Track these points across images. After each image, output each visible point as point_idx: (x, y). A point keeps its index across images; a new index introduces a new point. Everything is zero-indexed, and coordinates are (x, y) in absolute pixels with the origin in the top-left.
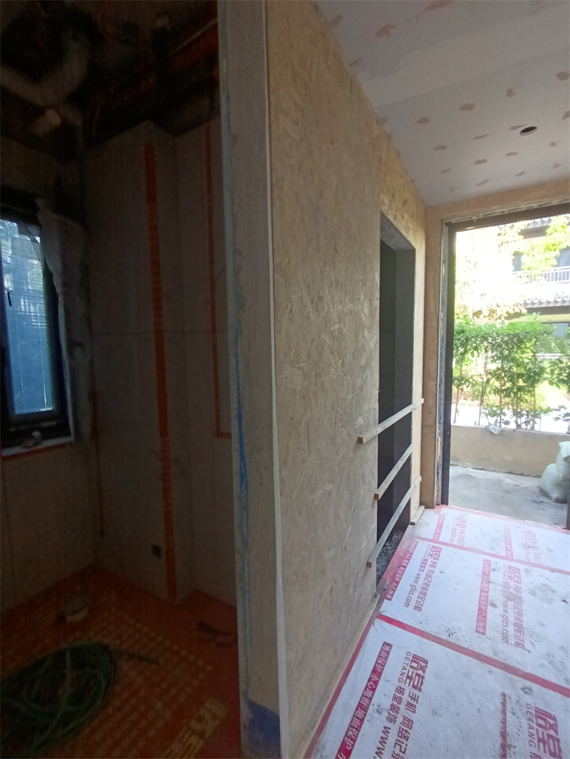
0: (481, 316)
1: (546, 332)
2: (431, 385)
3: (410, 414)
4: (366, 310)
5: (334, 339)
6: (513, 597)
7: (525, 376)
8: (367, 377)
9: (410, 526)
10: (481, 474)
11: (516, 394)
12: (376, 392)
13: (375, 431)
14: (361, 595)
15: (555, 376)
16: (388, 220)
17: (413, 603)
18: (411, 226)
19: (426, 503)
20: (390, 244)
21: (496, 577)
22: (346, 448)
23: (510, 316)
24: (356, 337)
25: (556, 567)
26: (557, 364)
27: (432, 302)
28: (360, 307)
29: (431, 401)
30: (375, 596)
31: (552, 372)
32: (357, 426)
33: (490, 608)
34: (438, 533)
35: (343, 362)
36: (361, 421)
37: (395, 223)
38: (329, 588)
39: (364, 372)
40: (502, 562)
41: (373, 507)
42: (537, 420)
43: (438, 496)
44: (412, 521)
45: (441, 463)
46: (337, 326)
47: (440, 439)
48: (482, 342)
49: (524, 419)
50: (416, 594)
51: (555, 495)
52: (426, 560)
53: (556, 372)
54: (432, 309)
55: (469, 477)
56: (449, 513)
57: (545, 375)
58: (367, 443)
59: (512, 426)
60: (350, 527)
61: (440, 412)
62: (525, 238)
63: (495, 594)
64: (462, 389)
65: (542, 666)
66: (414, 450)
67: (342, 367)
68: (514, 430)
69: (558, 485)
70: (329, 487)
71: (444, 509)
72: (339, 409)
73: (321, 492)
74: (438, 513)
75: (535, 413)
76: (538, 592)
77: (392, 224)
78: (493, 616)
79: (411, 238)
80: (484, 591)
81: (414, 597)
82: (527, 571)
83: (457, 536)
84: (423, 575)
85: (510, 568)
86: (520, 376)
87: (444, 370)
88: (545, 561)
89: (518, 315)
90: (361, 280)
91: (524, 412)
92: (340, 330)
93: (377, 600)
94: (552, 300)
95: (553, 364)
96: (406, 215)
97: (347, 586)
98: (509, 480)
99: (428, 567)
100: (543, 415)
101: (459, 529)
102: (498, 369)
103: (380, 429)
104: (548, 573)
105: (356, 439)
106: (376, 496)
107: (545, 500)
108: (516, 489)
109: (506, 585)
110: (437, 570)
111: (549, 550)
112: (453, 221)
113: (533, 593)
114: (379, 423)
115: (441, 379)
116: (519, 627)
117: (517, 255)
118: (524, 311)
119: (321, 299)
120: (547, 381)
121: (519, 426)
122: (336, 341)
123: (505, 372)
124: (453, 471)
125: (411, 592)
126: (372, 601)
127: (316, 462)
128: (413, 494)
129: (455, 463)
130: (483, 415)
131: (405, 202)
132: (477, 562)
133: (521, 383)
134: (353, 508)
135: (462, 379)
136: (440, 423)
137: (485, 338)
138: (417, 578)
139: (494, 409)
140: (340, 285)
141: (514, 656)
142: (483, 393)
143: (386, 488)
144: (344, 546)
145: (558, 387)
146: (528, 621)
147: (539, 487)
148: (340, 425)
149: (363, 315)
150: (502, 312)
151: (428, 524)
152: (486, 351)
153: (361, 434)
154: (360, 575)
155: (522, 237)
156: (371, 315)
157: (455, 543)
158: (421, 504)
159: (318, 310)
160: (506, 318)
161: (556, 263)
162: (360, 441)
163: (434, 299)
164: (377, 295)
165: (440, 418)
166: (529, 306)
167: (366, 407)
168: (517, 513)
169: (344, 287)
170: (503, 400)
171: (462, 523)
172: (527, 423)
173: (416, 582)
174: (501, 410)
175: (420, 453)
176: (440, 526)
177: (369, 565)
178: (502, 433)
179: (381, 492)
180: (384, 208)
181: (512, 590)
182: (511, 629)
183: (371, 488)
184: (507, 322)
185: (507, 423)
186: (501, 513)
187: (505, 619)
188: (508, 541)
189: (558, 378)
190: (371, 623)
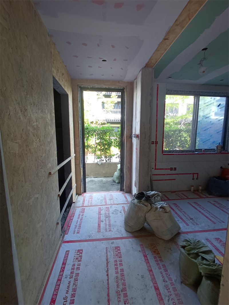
0: (93, 123)
1: (112, 130)
2: (77, 148)
3: (70, 160)
4: (49, 117)
5: (34, 129)
6: (108, 217)
7: (107, 144)
8: (51, 146)
9: (73, 204)
10: (96, 179)
11: (105, 150)
12: (56, 152)
13: (56, 169)
14: (55, 237)
15: (115, 144)
16: (56, 80)
17: (76, 232)
18: (66, 85)
19: (78, 194)
20: (58, 90)
21: (103, 212)
22: (43, 177)
23: (102, 124)
24: (45, 129)
25: (118, 203)
26: (116, 140)
27: (76, 116)
28: (46, 116)
29: (78, 155)
30: (61, 235)
31: (114, 143)
32: (48, 168)
33: (101, 223)
34: (83, 203)
35: (39, 139)
36: (50, 165)
37: (59, 82)
38: (40, 239)
39: (50, 144)
40: (104, 206)
41: (58, 200)
42: (111, 159)
43: (82, 190)
44: (73, 202)
45: (83, 177)
46: (35, 124)
47: (82, 169)
48: (94, 133)
49: (108, 159)
50: (77, 228)
51: (117, 181)
52: (80, 214)
53: (116, 143)
54: (76, 119)
55: (92, 181)
56: (87, 195)
57: (113, 144)
58: (53, 174)
59: (105, 161)
60: (48, 211)
61: (81, 159)
62: (105, 98)
63: (103, 218)
64: (88, 150)
65: (116, 234)
66: (73, 174)
67: (39, 142)
68: (105, 163)
69: (117, 178)
70: (37, 196)
71: (85, 194)
72: (39, 161)
73: (33, 199)
74: (83, 196)
75: (111, 156)
76: (114, 213)
77: (58, 82)
78: (102, 225)
79: (66, 90)
80: (99, 218)
81: (76, 229)
82: (111, 207)
83: (90, 202)
84: (79, 220)
85: (106, 208)
86: (106, 144)
87: (82, 143)
88: (116, 202)
89: (104, 124)
90: (46, 104)
91: (108, 156)
92: (37, 125)
93: (62, 236)
94: (113, 120)
95: (115, 140)
96: (63, 80)
97: (49, 236)
98: (104, 179)
99: (81, 217)
100: (113, 157)
101: (90, 200)
102: (99, 142)
103: (59, 167)
104: (116, 206)
105: (48, 173)
106: (59, 195)
107: (115, 184)
108: (107, 182)
109: (106, 214)
110: (84, 217)
111: (116, 198)
112: (82, 86)
113: (113, 213)
114: (58, 165)
115: (81, 146)
116: (110, 225)
117: (103, 103)
118: (106, 123)
119: (26, 110)
120: (113, 146)
121: (106, 161)
122: (35, 130)
123: (102, 143)
124: (87, 180)
125: (75, 228)
126: (60, 237)
127: (29, 186)
128: (74, 191)
129: (88, 177)
130: (96, 158)
131: (63, 74)
132: (96, 209)
133: (106, 147)
134: (49, 203)
135: (89, 146)
136: (82, 163)
137: (95, 131)
138: (77, 222)
139: (99, 156)
140: (35, 105)
141: (109, 235)
142: (95, 151)
143: (63, 191)
144: (46, 219)
145: (116, 147)
146: (112, 222)
147: (113, 180)
148: (40, 168)
149: (47, 119)
150: (99, 122)
151: (80, 201)
152: (95, 136)
153: (50, 170)
154: (54, 229)
155: (104, 97)
156: (51, 120)
157: (89, 205)
158: (76, 194)
159: (25, 115)
160: (101, 125)
161: (114, 108)
162: (50, 173)
163: (77, 115)
164: (54, 111)
165: (81, 161)
166: (107, 121)
167: (52, 159)
168: (107, 190)
169: (37, 106)
170: (101, 153)
171: (91, 197)
172: (109, 160)
173: (77, 224)
174: (101, 156)
175: (75, 175)
176: (84, 201)
177: (58, 223)
178: (102, 164)
179: (61, 193)
180: (54, 75)
181: (107, 215)
182: (108, 227)
183: (56, 192)
184: (101, 126)
185: (103, 160)
186: (103, 191)
187: (106, 224)
188: (105, 199)
189: (116, 145)
190: (60, 246)
